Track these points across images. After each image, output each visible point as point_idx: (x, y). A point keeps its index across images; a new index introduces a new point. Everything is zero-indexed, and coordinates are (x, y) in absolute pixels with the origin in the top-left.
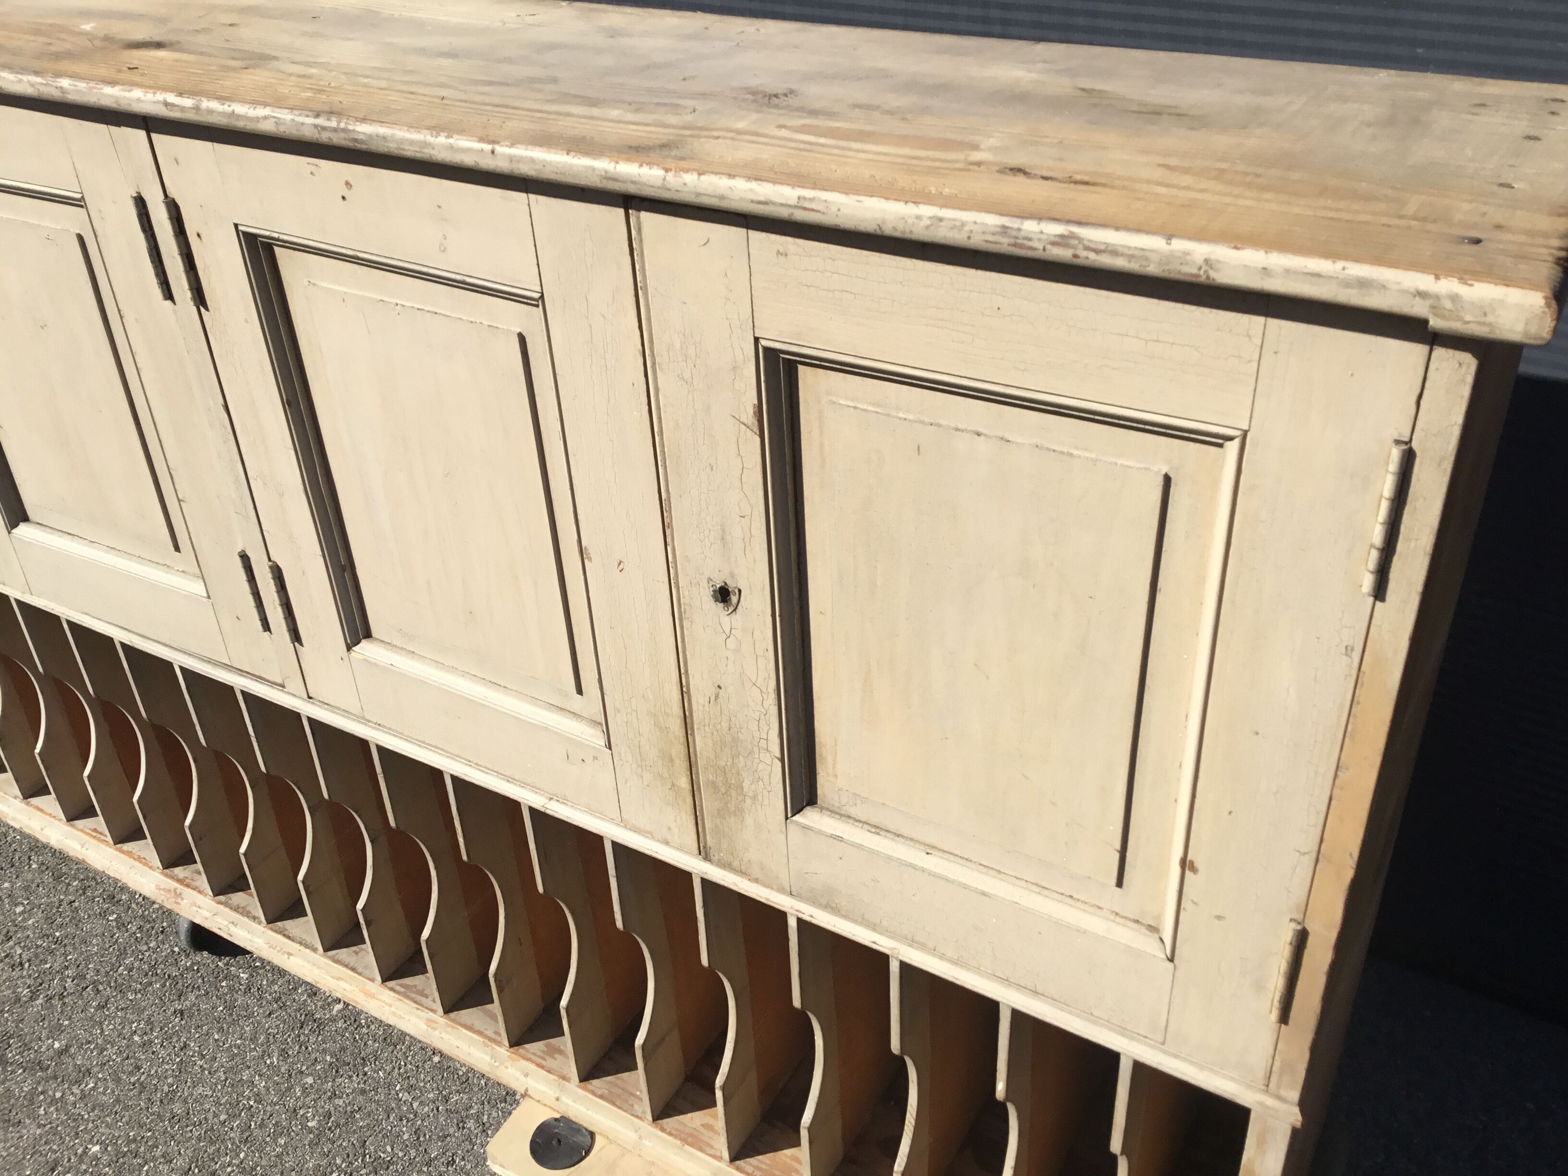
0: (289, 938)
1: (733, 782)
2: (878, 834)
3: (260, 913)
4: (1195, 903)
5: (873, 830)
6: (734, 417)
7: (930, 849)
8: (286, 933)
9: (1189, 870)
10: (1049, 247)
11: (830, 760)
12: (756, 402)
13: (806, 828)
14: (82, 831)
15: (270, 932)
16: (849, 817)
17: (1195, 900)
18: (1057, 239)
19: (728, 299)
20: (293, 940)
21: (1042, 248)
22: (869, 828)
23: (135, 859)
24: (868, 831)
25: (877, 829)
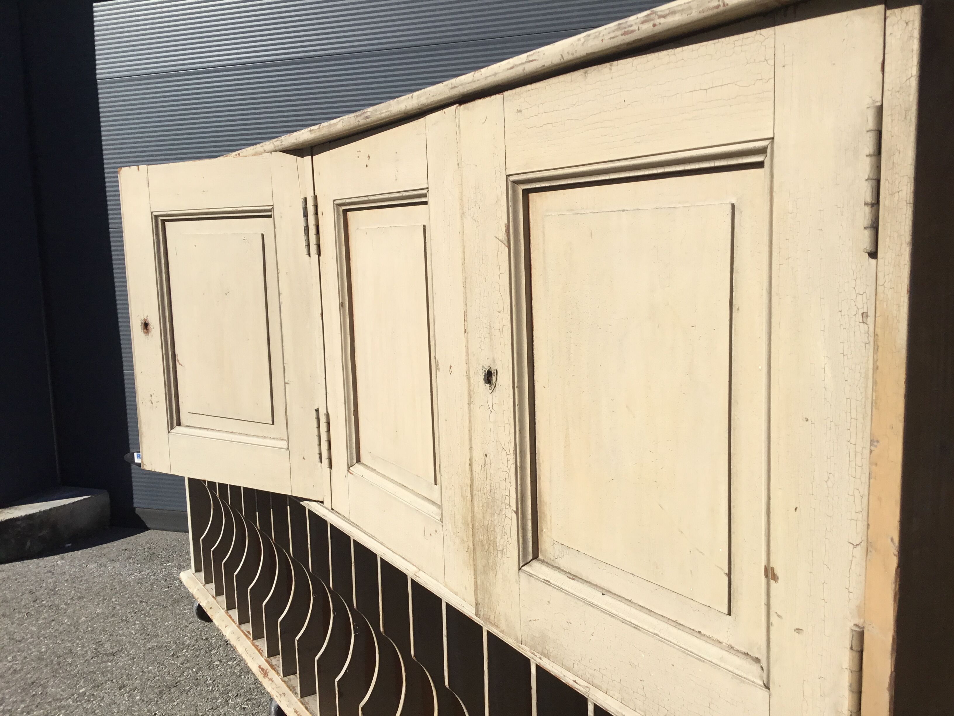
0: (306, 708)
1: (492, 539)
2: (574, 579)
3: (298, 691)
4: (779, 616)
5: (571, 577)
6: (496, 237)
7: (605, 592)
8: (307, 706)
9: (771, 579)
10: (641, 26)
11: (548, 517)
12: (506, 222)
13: (530, 575)
14: (242, 631)
15: (299, 703)
16: (559, 568)
17: (779, 613)
18: (645, 19)
19: (494, 154)
20: (308, 711)
21: (637, 29)
22: (569, 575)
23: (257, 649)
24: (568, 577)
25: (574, 577)
